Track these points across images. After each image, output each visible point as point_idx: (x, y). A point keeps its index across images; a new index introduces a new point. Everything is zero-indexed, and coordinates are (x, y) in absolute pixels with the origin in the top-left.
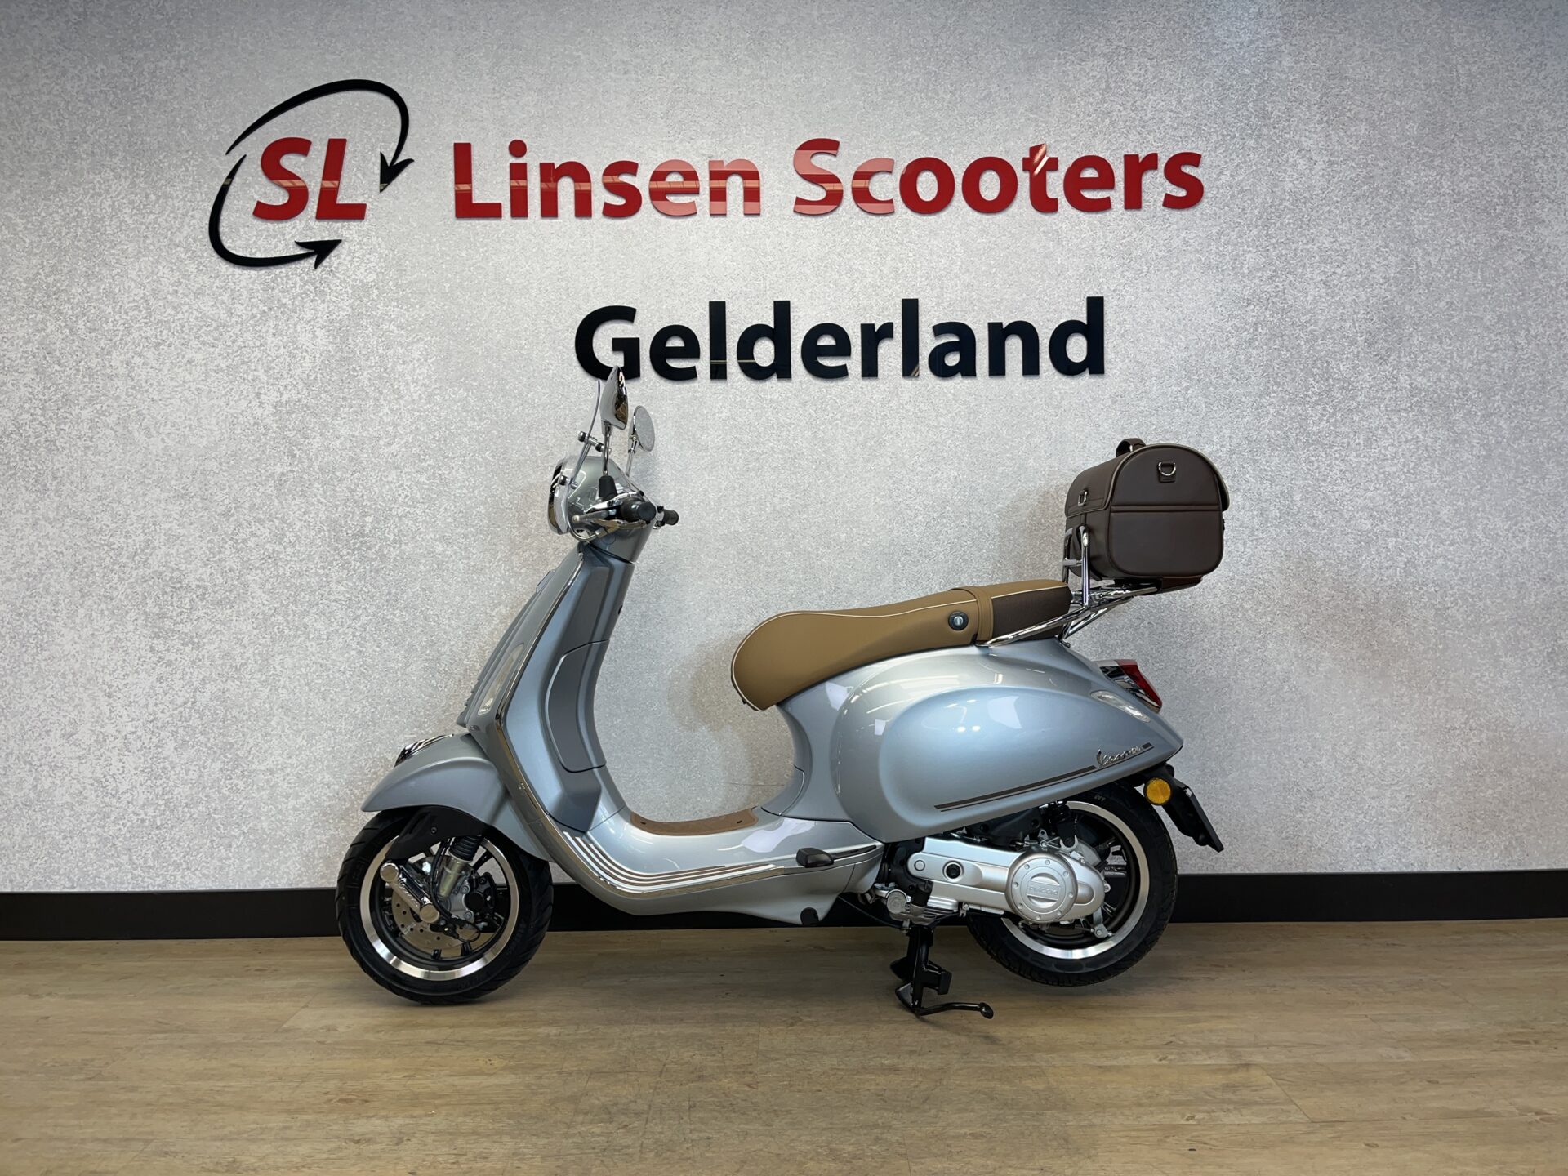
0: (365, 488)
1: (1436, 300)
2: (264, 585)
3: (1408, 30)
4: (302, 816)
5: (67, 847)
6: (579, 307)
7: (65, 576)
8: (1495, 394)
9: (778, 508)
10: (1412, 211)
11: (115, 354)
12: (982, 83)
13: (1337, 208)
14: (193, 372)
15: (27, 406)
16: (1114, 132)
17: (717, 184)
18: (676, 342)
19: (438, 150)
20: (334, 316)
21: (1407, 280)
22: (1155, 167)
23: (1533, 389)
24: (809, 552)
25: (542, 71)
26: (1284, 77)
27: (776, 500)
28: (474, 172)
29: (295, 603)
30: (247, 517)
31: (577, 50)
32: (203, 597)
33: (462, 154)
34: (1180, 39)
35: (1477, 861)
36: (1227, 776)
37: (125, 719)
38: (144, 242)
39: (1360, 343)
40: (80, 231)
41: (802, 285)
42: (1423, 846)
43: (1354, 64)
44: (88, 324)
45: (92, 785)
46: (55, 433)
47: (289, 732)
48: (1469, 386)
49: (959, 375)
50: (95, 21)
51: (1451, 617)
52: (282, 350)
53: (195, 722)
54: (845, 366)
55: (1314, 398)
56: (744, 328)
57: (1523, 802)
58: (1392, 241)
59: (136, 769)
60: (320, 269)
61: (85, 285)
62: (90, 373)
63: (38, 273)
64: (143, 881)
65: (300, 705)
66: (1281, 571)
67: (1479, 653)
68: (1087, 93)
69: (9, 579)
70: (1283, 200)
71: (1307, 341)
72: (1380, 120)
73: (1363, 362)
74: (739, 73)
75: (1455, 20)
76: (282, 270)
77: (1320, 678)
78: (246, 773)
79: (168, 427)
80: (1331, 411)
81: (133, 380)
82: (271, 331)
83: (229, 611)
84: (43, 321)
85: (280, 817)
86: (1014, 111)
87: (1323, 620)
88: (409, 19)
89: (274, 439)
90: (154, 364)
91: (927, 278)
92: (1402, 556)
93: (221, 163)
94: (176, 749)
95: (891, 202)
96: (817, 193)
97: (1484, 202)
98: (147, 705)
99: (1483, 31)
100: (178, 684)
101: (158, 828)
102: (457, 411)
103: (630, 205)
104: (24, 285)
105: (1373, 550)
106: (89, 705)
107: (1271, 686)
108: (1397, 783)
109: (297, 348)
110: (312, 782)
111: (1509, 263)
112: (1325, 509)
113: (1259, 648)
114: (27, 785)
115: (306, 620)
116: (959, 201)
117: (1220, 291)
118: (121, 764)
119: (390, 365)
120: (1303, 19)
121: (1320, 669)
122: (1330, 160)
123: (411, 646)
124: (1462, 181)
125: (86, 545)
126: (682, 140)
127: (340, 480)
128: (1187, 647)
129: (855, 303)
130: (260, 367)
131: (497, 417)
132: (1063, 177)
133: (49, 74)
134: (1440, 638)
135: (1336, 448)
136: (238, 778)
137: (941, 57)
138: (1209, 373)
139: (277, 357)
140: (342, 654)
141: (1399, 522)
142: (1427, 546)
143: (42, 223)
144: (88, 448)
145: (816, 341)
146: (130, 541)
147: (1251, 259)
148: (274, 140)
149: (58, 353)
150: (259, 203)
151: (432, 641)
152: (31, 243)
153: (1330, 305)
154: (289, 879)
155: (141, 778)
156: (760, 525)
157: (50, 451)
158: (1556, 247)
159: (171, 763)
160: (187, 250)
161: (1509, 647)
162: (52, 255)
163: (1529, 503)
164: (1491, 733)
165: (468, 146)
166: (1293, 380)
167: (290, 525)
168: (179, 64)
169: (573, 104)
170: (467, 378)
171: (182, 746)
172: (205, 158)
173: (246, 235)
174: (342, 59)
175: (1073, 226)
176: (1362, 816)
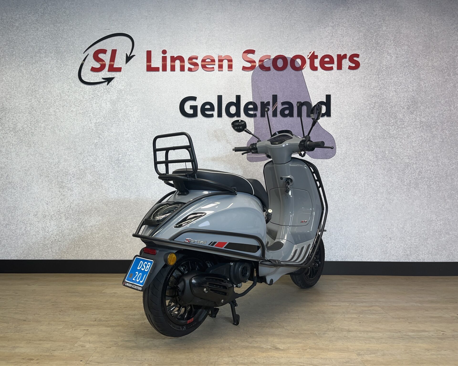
0: (119, 147)
1: (427, 97)
2: (91, 174)
3: (419, 20)
4: (100, 239)
5: (34, 247)
6: (181, 96)
7: (35, 170)
8: (445, 124)
9: (236, 154)
10: (420, 71)
11: (51, 109)
12: (296, 34)
13: (399, 70)
14: (73, 114)
16: (334, 48)
17: (220, 63)
18: (208, 107)
19: (142, 52)
20: (112, 98)
21: (419, 91)
22: (346, 58)
23: (456, 122)
24: (245, 167)
25: (172, 31)
26: (383, 32)
28: (152, 59)
29: (99, 179)
30: (86, 155)
31: (182, 25)
32: (74, 177)
33: (149, 54)
35: (439, 259)
36: (366, 233)
37: (51, 211)
38: (60, 78)
39: (406, 108)
40: (42, 74)
41: (244, 91)
42: (423, 254)
43: (403, 29)
44: (44, 100)
45: (42, 229)
46: (34, 130)
47: (97, 215)
48: (437, 121)
49: (289, 117)
50: (46, 15)
51: (432, 188)
52: (97, 108)
53: (71, 212)
54: (256, 113)
55: (392, 124)
56: (227, 103)
57: (453, 242)
58: (415, 79)
59: (54, 225)
60: (108, 85)
61: (43, 89)
62: (44, 114)
63: (30, 86)
64: (55, 257)
65: (100, 208)
66: (382, 174)
67: (440, 198)
68: (327, 37)
69: (19, 171)
70: (383, 67)
71: (390, 108)
72: (411, 45)
73: (407, 114)
74: (227, 31)
75: (433, 17)
76: (98, 86)
77: (393, 205)
78: (84, 227)
79: (65, 129)
80: (397, 128)
81: (56, 116)
82: (95, 103)
83: (81, 181)
84: (31, 99)
85: (93, 239)
86: (305, 42)
87: (394, 188)
88: (135, 16)
89: (95, 133)
90: (62, 111)
91: (280, 89)
92: (417, 170)
93: (82, 56)
94: (65, 219)
95: (270, 67)
96: (249, 65)
97: (441, 69)
98: (57, 207)
99: (441, 20)
100: (66, 201)
101: (60, 242)
102: (146, 125)
104: (26, 89)
105: (409, 168)
106: (41, 207)
107: (379, 207)
108: (416, 236)
109: (102, 107)
110: (103, 230)
111: (448, 86)
112: (395, 156)
113: (375, 196)
114: (23, 229)
115: (102, 184)
116: (289, 67)
117: (364, 93)
118: (50, 223)
119: (127, 112)
120: (389, 16)
121: (393, 202)
122: (397, 56)
123: (132, 191)
124: (435, 63)
125: (42, 162)
126: (211, 50)
127: (113, 145)
128: (354, 195)
129: (259, 96)
130: (91, 113)
131: (157, 127)
132: (319, 61)
134: (429, 194)
135: (398, 139)
136: (82, 228)
137: (284, 27)
138: (361, 117)
139: (96, 110)
140: (112, 194)
141: (417, 160)
142: (425, 167)
143: (31, 72)
144: (43, 135)
145: (248, 106)
146: (54, 161)
147: (374, 84)
148: (97, 50)
149: (35, 108)
150: (92, 67)
151: (138, 190)
152: (28, 77)
153: (397, 98)
154: (96, 257)
155: (55, 227)
156: (231, 159)
157: (32, 135)
159: (64, 223)
160: (72, 80)
161: (449, 197)
162: (33, 81)
163: (455, 155)
164: (444, 222)
165: (151, 51)
166: (386, 119)
167: (98, 157)
168: (70, 28)
169: (180, 40)
170: (149, 116)
171: (67, 219)
172: (77, 54)
173: (88, 76)
174: (116, 27)
175: (322, 75)
176: (406, 245)
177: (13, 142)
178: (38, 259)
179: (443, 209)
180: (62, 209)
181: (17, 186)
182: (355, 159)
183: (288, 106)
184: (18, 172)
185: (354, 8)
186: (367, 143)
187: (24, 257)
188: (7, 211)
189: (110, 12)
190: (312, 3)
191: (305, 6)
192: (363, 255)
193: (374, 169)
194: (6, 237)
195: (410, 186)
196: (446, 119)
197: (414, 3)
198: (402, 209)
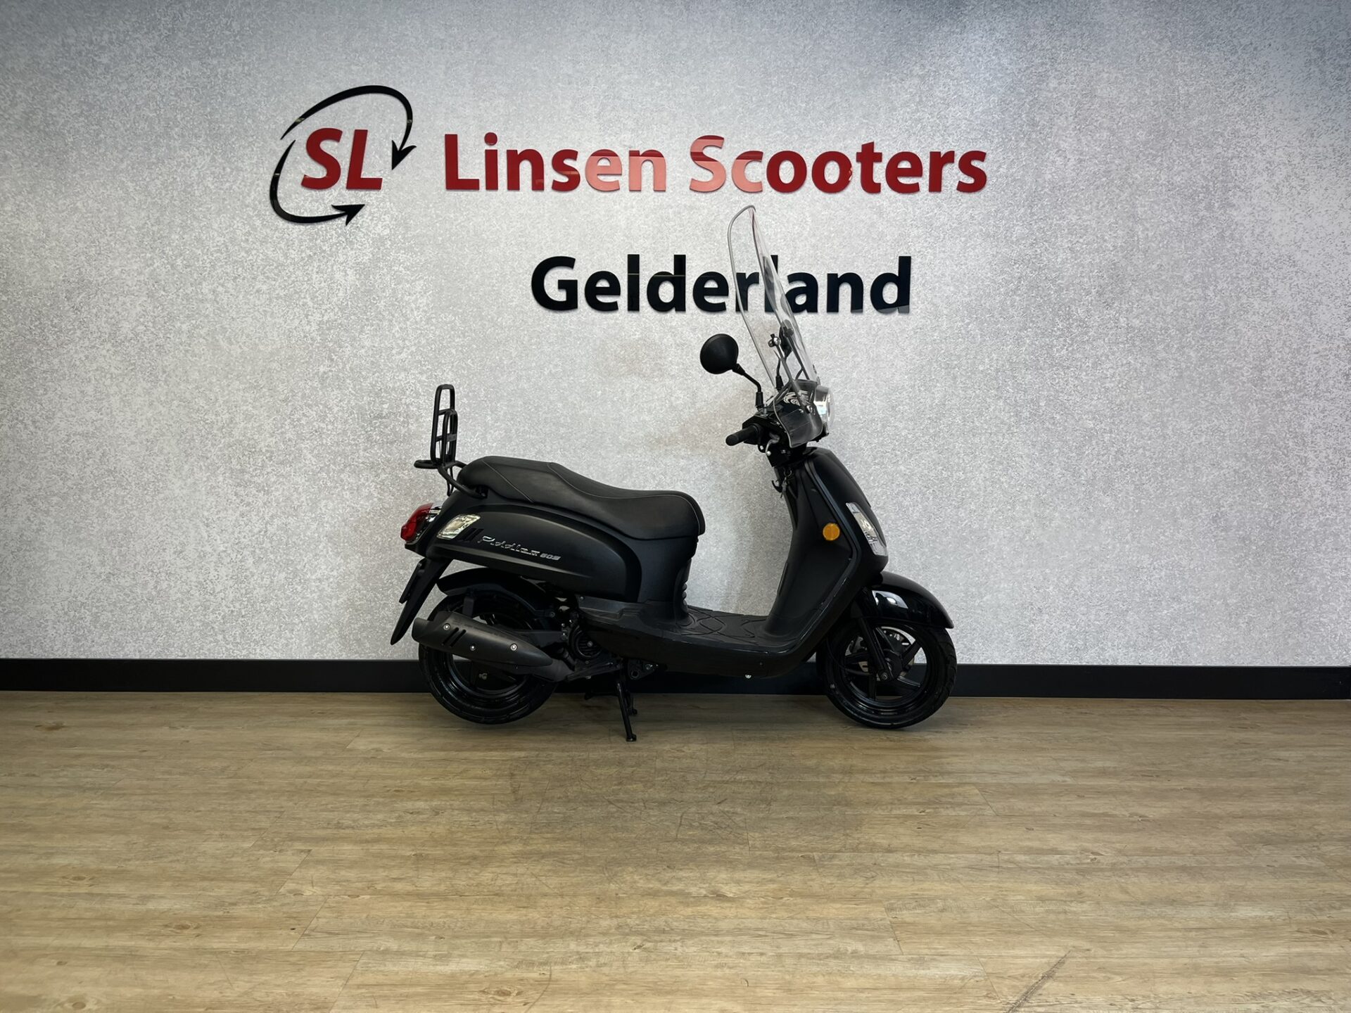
0: (382, 384)
1: (1149, 263)
2: (313, 451)
3: (1144, 60)
4: (342, 611)
6: (534, 257)
7: (173, 442)
8: (1188, 333)
9: (674, 404)
10: (1137, 197)
11: (204, 284)
12: (829, 96)
13: (1082, 194)
14: (261, 298)
15: (142, 320)
16: (924, 134)
18: (603, 284)
19: (433, 139)
20: (360, 260)
21: (1130, 248)
22: (952, 161)
23: (1215, 328)
24: (695, 436)
25: (510, 81)
26: (1049, 95)
27: (673, 399)
28: (459, 156)
29: (334, 464)
30: (300, 403)
31: (535, 66)
32: (270, 458)
33: (451, 142)
34: (975, 65)
35: (1153, 659)
36: (982, 598)
37: (219, 542)
38: (223, 203)
39: (1094, 293)
41: (694, 244)
42: (1116, 648)
43: (1102, 86)
44: (185, 262)
45: (196, 586)
46: (163, 340)
47: (330, 553)
48: (1170, 326)
49: (805, 312)
50: (180, 35)
51: (1146, 490)
52: (323, 285)
53: (267, 545)
54: (724, 303)
55: (1059, 333)
56: (652, 275)
57: (1188, 620)
58: (1121, 219)
59: (227, 576)
60: (349, 225)
61: (181, 233)
62: (187, 297)
63: (146, 223)
64: (233, 652)
65: (339, 535)
66: (1028, 456)
67: (1164, 515)
68: (906, 104)
69: (133, 443)
70: (1043, 188)
71: (1056, 292)
72: (1118, 128)
73: (1095, 307)
74: (652, 85)
75: (1180, 52)
76: (323, 226)
77: (1052, 531)
78: (302, 581)
79: (244, 337)
80: (1070, 342)
81: (218, 303)
82: (315, 270)
83: (288, 469)
84: (151, 258)
86: (851, 117)
87: (1055, 491)
88: (413, 40)
89: (318, 347)
90: (232, 291)
91: (785, 241)
92: (1113, 446)
93: (277, 146)
94: (254, 563)
95: (760, 183)
96: (705, 176)
97: (1191, 191)
98: (233, 533)
99: (1200, 61)
100: (255, 518)
101: (242, 617)
102: (447, 330)
103: (573, 183)
104: (136, 232)
105: (1094, 442)
106: (193, 531)
107: (1017, 536)
108: (1100, 605)
109: (334, 283)
110: (348, 588)
111: (1205, 236)
112: (1061, 412)
113: (1010, 509)
114: (151, 585)
115: (342, 476)
116: (810, 183)
117: (995, 253)
118: (216, 573)
119: (399, 296)
120: (1066, 50)
121: (1052, 525)
122: (1079, 158)
124: (1175, 175)
125: (189, 420)
126: (610, 135)
127: (365, 378)
128: (959, 508)
130: (307, 296)
131: (476, 335)
132: (885, 167)
133: (149, 73)
134: (1137, 505)
135: (1072, 369)
136: (297, 584)
137: (800, 76)
138: (984, 313)
139: (320, 289)
140: (368, 500)
141: (1113, 423)
142: (1133, 439)
143: (147, 186)
144: (187, 351)
145: (704, 284)
146: (219, 418)
147: (1019, 230)
148: (315, 130)
149: (163, 283)
150: (305, 176)
152: (140, 201)
153: (1074, 265)
154: (333, 654)
155: (231, 583)
156: (661, 416)
157: (160, 353)
158: (1242, 225)
159: (251, 572)
160: (255, 209)
161: (1185, 512)
162: (155, 210)
163: (1207, 410)
164: (1168, 572)
165: (455, 136)
166: (1044, 319)
167: (330, 409)
168: (244, 69)
169: (531, 106)
170: (454, 307)
171: (258, 561)
172: (265, 142)
173: (297, 200)
174: (364, 70)
175: (891, 204)
176: (1074, 627)
177: (113, 370)
178: (192, 658)
179: (1166, 542)
180: (244, 537)
181: (130, 480)
182: (964, 419)
183: (802, 285)
184: (129, 445)
185: (977, 27)
186: (996, 379)
187: (159, 653)
188: (109, 542)
189: (347, 28)
190: (870, 13)
191: (853, 20)
192: (973, 650)
193: (1009, 444)
194: (109, 604)
195: (1092, 486)
196: (1192, 320)
197: (1135, 14)
198: (1072, 541)
